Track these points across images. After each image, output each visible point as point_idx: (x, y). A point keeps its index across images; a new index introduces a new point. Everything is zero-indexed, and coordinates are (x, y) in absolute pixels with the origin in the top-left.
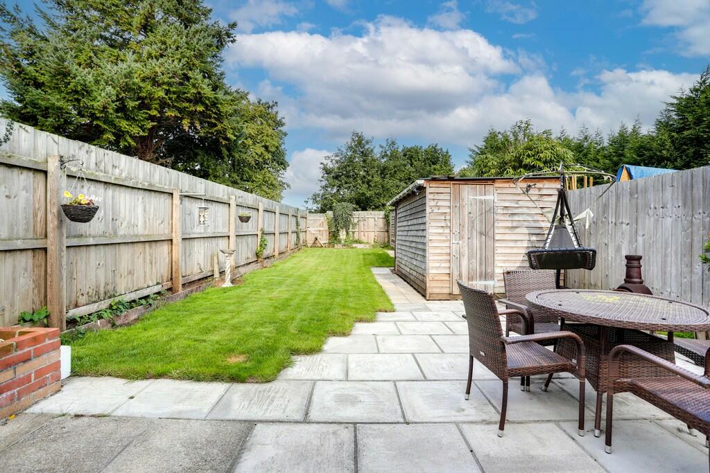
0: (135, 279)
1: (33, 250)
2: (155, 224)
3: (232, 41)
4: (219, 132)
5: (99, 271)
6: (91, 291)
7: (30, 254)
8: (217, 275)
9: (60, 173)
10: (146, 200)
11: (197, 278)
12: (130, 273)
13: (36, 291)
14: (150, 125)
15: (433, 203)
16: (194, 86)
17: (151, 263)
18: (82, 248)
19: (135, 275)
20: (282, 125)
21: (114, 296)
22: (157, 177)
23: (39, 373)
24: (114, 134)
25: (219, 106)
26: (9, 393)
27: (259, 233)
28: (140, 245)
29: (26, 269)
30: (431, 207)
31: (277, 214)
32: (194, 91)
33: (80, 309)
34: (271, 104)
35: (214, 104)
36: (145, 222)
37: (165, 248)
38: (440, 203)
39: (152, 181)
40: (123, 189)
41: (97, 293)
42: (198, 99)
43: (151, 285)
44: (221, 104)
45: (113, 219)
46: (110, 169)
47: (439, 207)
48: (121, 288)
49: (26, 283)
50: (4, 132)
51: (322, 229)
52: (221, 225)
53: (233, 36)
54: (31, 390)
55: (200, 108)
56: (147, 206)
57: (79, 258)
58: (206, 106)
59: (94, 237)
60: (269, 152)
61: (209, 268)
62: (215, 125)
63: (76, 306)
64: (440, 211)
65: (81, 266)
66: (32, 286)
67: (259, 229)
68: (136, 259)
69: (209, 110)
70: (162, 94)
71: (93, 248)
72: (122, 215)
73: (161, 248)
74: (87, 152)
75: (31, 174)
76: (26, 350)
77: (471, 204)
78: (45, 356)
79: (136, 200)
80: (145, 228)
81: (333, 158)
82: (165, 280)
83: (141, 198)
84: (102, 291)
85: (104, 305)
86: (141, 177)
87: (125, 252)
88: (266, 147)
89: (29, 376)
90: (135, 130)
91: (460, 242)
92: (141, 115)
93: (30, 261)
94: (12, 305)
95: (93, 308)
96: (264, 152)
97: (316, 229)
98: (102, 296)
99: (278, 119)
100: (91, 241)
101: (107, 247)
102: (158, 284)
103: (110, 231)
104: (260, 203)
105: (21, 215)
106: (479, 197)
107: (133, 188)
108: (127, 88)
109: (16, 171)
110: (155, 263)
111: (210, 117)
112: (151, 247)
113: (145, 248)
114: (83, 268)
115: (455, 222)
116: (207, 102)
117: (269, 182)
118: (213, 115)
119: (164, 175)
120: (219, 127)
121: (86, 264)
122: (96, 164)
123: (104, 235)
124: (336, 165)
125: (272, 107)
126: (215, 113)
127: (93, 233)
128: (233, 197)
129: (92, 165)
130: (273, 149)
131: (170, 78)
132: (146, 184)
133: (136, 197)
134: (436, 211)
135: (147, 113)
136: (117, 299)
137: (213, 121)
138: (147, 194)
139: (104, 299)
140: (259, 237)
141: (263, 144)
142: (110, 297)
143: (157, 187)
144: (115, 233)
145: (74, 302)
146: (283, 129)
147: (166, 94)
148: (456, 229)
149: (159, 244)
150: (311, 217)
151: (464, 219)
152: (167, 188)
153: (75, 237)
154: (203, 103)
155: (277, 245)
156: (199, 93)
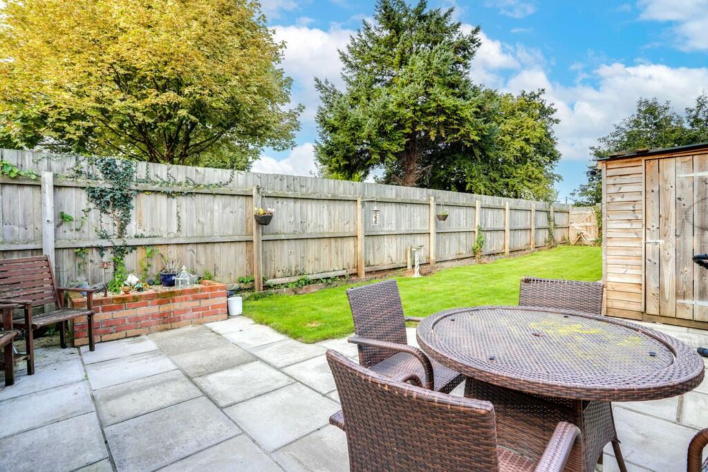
0: (321, 264)
1: (246, 241)
2: (340, 225)
3: (477, 46)
4: (463, 136)
5: (291, 257)
6: (284, 269)
7: (244, 244)
8: (409, 267)
9: (258, 195)
10: (331, 207)
11: (386, 268)
12: (317, 259)
13: (248, 266)
14: (404, 141)
15: (613, 190)
16: (434, 100)
17: (337, 253)
18: (278, 242)
19: (322, 261)
20: (553, 113)
21: (303, 274)
22: (341, 189)
23: (214, 307)
24: (379, 154)
25: (459, 112)
26: (198, 313)
27: (476, 230)
28: (326, 240)
29: (242, 253)
30: (610, 195)
31: (507, 211)
32: (434, 105)
33: (275, 280)
34: (536, 93)
35: (454, 112)
36: (331, 223)
37: (351, 242)
38: (624, 189)
39: (337, 192)
40: (309, 201)
41: (290, 270)
42: (441, 110)
43: (336, 269)
44: (461, 109)
45: (301, 222)
46: (298, 188)
47: (622, 194)
48: (309, 269)
49: (242, 260)
50: (229, 177)
51: (589, 224)
52: (418, 223)
53: (477, 40)
54: (209, 314)
55: (442, 118)
56: (332, 212)
57: (276, 248)
58: (448, 116)
59: (286, 234)
60: (529, 144)
61: (403, 260)
62: (459, 130)
63: (275, 277)
64: (625, 199)
65: (277, 253)
66: (246, 262)
67: (477, 226)
68: (322, 250)
69: (451, 118)
70: (410, 114)
71: (286, 242)
72: (309, 219)
73: (347, 243)
74: (281, 180)
75: (244, 198)
76: (206, 293)
77: (682, 186)
78: (217, 299)
79: (322, 208)
80: (331, 227)
81: (609, 139)
82: (351, 266)
83: (326, 206)
84: (293, 270)
85: (294, 279)
86: (326, 191)
87: (313, 246)
88: (527, 141)
89: (208, 307)
90: (395, 148)
91: (662, 242)
92: (398, 134)
93: (245, 248)
94: (235, 272)
95: (286, 280)
96: (524, 145)
97: (582, 224)
98: (293, 274)
99: (546, 107)
100: (283, 237)
101: (297, 241)
102: (344, 269)
103: (299, 230)
104: (477, 202)
105: (239, 221)
106: (698, 174)
107: (318, 199)
108: (385, 117)
109: (236, 197)
110: (341, 253)
111: (453, 124)
112: (336, 242)
113: (330, 242)
114: (279, 254)
115: (653, 212)
116: (447, 111)
117: (533, 176)
118: (455, 122)
119: (348, 188)
120: (462, 131)
121: (281, 251)
122: (288, 187)
123: (295, 232)
124: (613, 148)
125: (538, 96)
126: (457, 120)
127: (286, 232)
128: (432, 198)
129: (285, 188)
130: (536, 141)
131: (414, 99)
132: (330, 195)
133: (322, 206)
134: (618, 199)
135: (402, 132)
136: (303, 277)
137: (456, 127)
138: (332, 202)
139: (295, 275)
140: (477, 234)
141: (523, 138)
142: (300, 275)
143: (341, 196)
144: (304, 231)
145: (273, 275)
146: (554, 116)
147: (414, 114)
148: (653, 222)
149: (345, 239)
150: (575, 212)
151: (667, 209)
152: (350, 197)
153: (273, 234)
154: (445, 113)
155: (507, 242)
156: (439, 105)
